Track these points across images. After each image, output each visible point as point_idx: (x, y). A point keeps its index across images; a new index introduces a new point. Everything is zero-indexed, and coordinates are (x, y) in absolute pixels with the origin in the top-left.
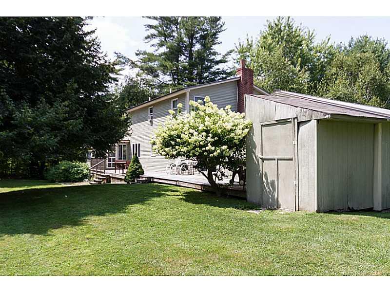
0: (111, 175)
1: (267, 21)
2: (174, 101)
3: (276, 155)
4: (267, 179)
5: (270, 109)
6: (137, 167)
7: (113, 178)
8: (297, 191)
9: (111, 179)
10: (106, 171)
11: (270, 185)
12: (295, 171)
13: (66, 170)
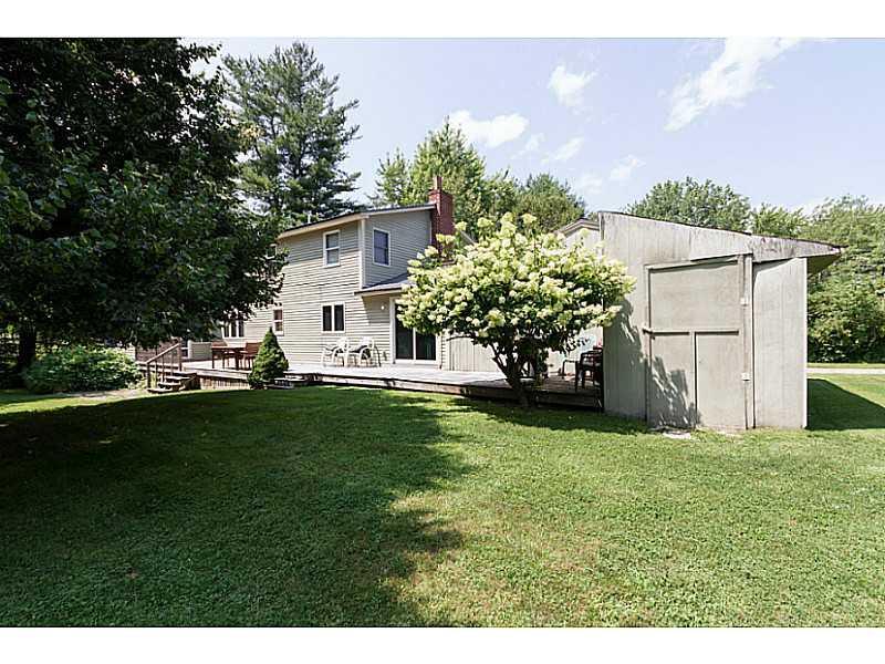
0: (200, 373)
1: (430, 132)
2: (327, 236)
3: (691, 325)
4: (662, 371)
5: (674, 238)
6: (277, 356)
7: (205, 378)
8: (750, 392)
9: (201, 380)
10: (184, 364)
11: (669, 379)
12: (746, 355)
13: (80, 366)
